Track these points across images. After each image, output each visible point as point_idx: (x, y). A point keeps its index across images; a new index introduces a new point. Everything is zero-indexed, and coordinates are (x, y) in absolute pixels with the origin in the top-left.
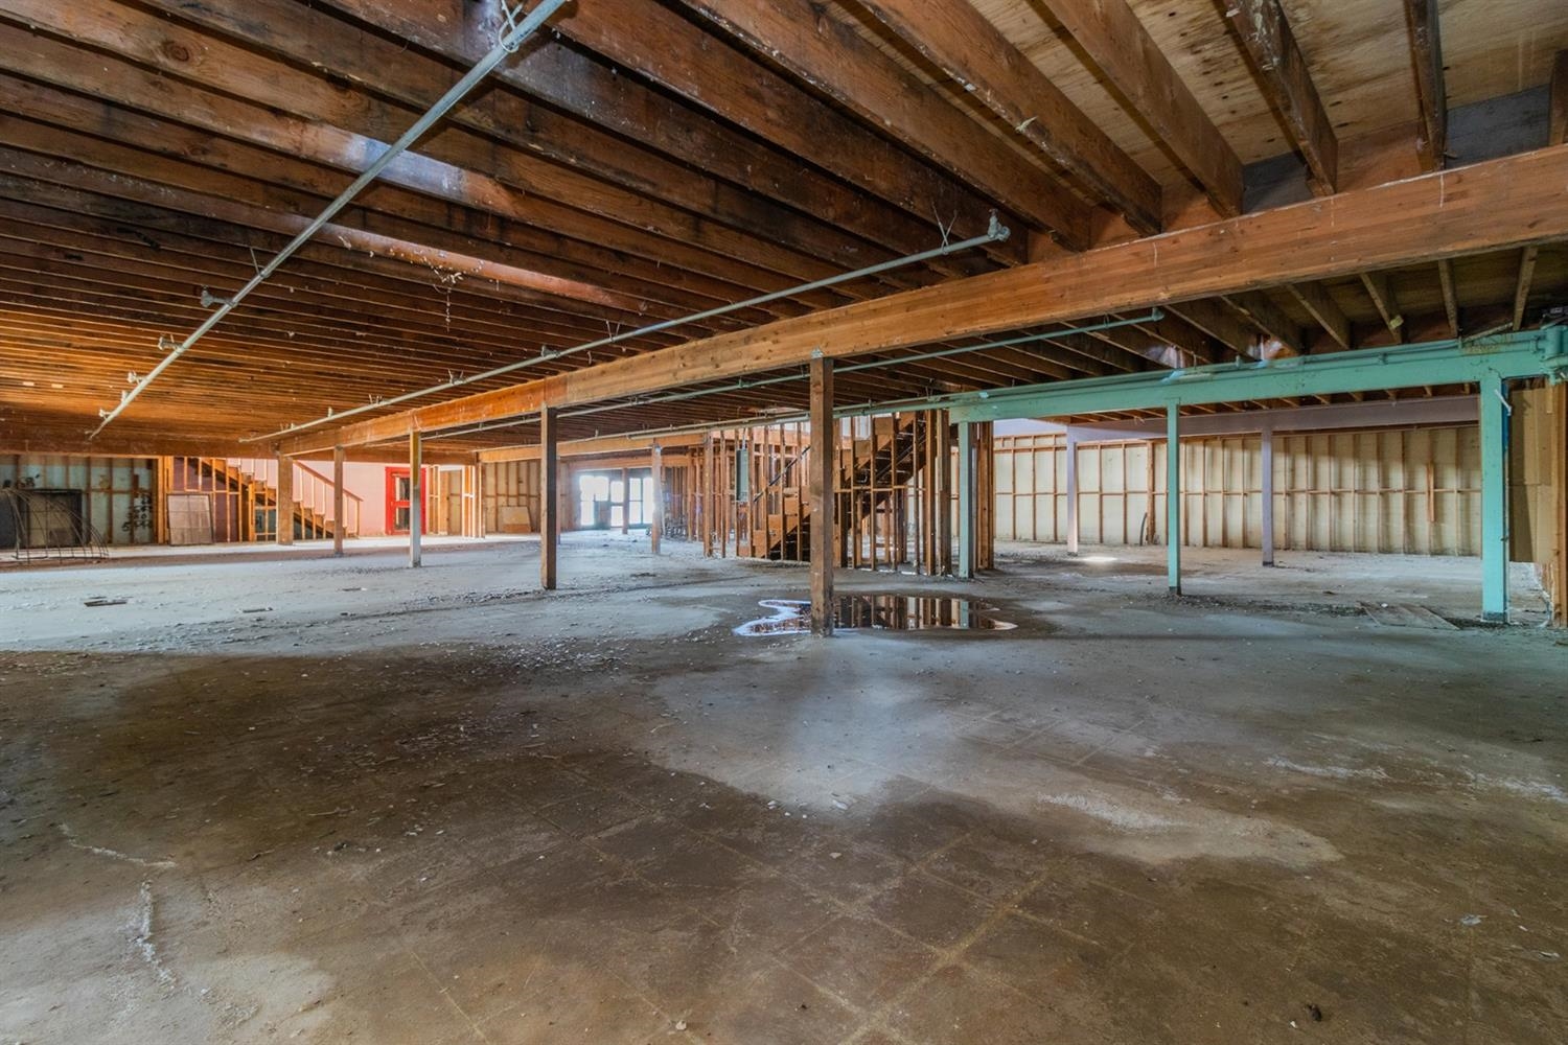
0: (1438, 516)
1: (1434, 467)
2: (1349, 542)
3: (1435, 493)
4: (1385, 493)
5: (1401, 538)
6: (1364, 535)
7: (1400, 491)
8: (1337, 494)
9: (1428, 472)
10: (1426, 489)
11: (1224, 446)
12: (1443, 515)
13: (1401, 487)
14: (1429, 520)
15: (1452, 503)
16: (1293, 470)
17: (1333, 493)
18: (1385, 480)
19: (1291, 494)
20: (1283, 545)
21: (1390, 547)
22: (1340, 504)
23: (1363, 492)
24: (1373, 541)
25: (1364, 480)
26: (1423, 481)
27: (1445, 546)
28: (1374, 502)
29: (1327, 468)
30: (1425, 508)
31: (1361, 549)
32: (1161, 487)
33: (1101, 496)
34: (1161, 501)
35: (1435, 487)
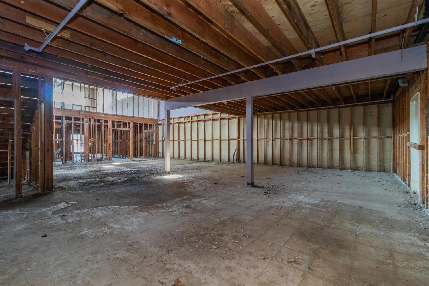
0: (354, 151)
1: (353, 126)
2: (315, 163)
3: (353, 139)
4: (331, 139)
5: (338, 162)
6: (322, 159)
7: (337, 138)
8: (310, 140)
9: (350, 128)
10: (349, 137)
11: (265, 118)
12: (357, 150)
13: (338, 136)
14: (351, 152)
15: (361, 144)
16: (292, 128)
17: (308, 139)
18: (331, 133)
19: (291, 140)
20: (288, 165)
21: (333, 166)
22: (312, 145)
23: (321, 139)
24: (325, 163)
25: (322, 133)
26: (348, 133)
27: (358, 166)
28: (326, 143)
29: (306, 127)
30: (349, 147)
31: (320, 167)
32: (242, 137)
33: (220, 141)
34: (241, 143)
35: (353, 136)
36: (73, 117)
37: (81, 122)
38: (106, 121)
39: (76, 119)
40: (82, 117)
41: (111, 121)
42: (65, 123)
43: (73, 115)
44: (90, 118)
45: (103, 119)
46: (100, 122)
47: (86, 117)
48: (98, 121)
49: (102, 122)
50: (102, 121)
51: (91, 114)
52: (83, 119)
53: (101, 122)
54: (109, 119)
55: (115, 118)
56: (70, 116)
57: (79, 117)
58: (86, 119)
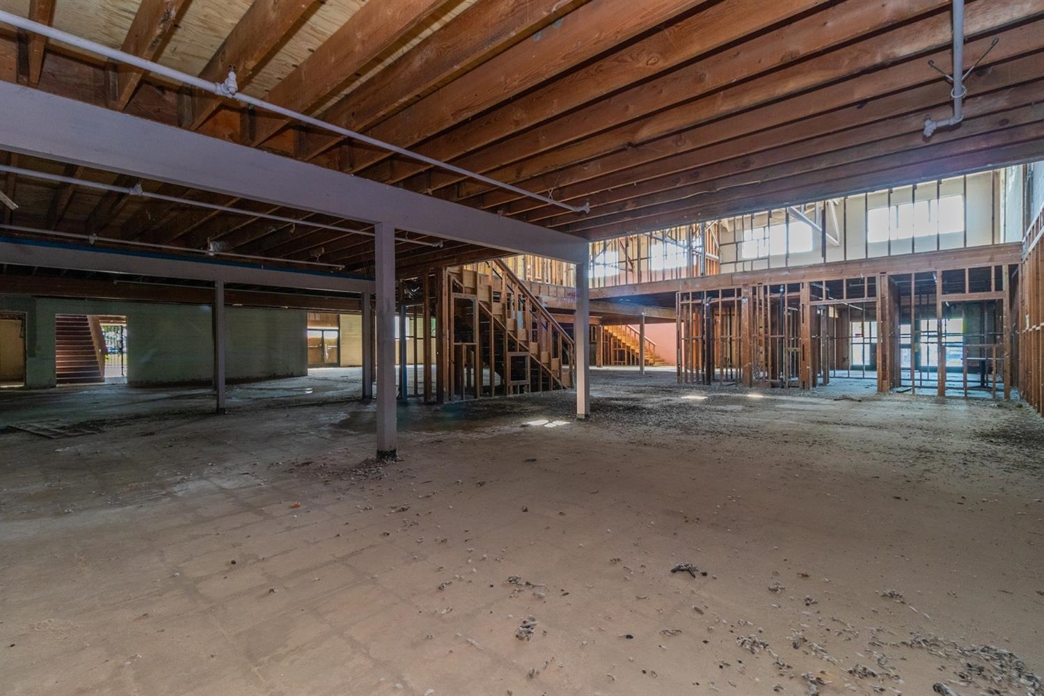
36: (720, 289)
37: (735, 299)
38: (795, 288)
39: (728, 293)
40: (739, 287)
41: (806, 285)
42: (707, 304)
43: (719, 285)
44: (755, 285)
45: (786, 282)
46: (779, 292)
47: (745, 285)
48: (775, 289)
49: (784, 292)
50: (784, 288)
51: (756, 276)
52: (739, 291)
53: (781, 290)
54: (803, 281)
55: (820, 275)
56: (714, 289)
57: (732, 287)
58: (745, 291)
